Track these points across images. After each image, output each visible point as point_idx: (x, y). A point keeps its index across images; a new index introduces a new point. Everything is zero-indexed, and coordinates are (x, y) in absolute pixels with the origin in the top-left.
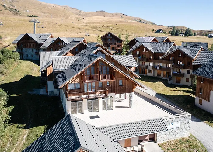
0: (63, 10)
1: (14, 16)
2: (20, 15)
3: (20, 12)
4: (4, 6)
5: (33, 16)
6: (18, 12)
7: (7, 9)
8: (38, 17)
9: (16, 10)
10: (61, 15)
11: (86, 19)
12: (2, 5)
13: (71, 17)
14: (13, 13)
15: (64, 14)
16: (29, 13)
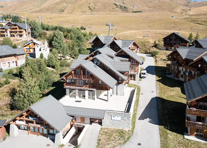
0: (169, 3)
1: (122, 13)
2: (127, 11)
3: (128, 8)
4: (116, 4)
5: (138, 12)
6: (127, 8)
7: (117, 7)
8: (142, 12)
9: (125, 7)
10: (165, 7)
11: (193, 10)
12: (114, 4)
13: (176, 9)
14: (122, 10)
15: (169, 6)
16: (135, 9)
